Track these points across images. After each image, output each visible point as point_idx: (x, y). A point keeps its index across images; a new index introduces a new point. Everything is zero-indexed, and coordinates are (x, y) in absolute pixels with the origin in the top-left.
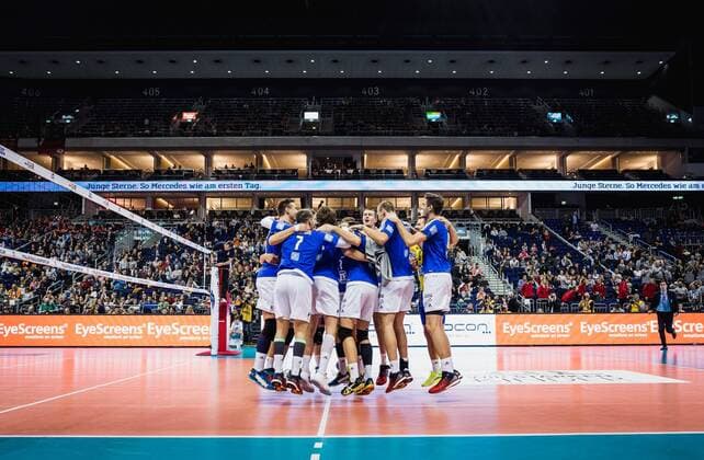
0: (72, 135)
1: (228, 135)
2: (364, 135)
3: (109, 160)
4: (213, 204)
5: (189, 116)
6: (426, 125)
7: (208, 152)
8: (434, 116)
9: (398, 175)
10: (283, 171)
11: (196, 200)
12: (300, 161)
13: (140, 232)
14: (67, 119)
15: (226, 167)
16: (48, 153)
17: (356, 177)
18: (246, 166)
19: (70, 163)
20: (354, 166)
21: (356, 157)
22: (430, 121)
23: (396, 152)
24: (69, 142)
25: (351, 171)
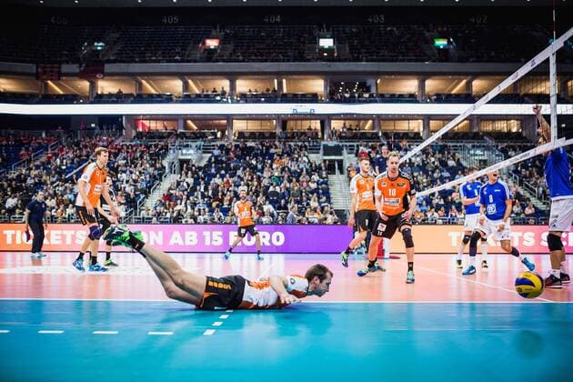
0: (109, 61)
1: (254, 61)
2: (379, 61)
3: (141, 84)
4: (239, 125)
5: (212, 43)
6: (436, 51)
7: (232, 77)
8: (441, 43)
9: (411, 99)
10: (304, 95)
11: (225, 121)
12: (318, 86)
13: (184, 151)
14: (99, 46)
15: (250, 91)
16: (86, 79)
17: (371, 100)
18: (268, 90)
19: (102, 88)
20: (368, 90)
21: (370, 82)
22: (438, 48)
23: (408, 77)
24: (108, 68)
25: (366, 95)
